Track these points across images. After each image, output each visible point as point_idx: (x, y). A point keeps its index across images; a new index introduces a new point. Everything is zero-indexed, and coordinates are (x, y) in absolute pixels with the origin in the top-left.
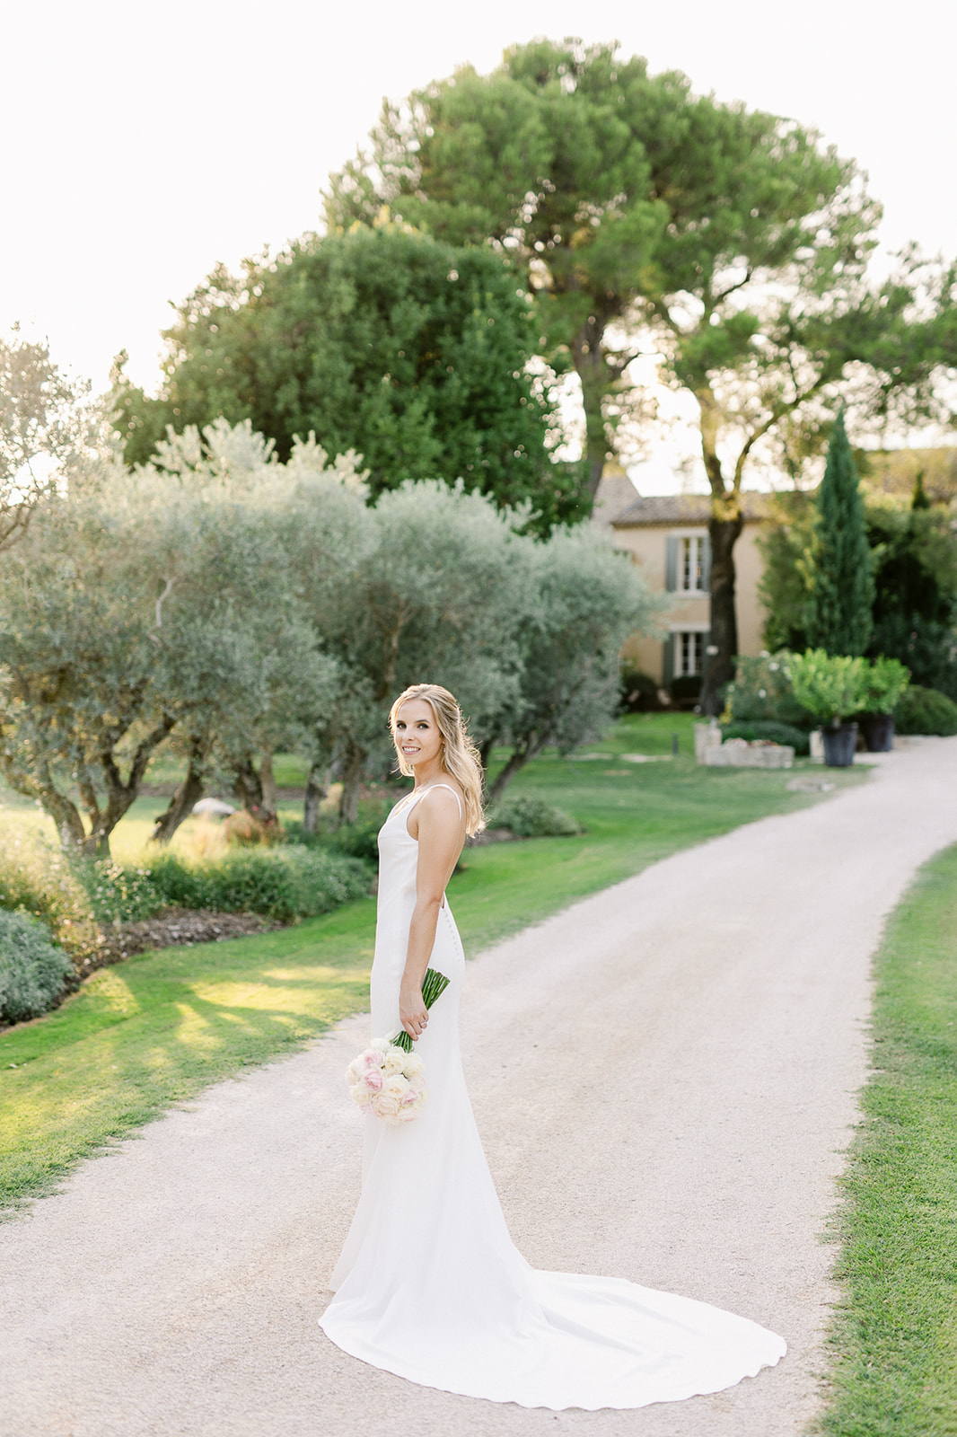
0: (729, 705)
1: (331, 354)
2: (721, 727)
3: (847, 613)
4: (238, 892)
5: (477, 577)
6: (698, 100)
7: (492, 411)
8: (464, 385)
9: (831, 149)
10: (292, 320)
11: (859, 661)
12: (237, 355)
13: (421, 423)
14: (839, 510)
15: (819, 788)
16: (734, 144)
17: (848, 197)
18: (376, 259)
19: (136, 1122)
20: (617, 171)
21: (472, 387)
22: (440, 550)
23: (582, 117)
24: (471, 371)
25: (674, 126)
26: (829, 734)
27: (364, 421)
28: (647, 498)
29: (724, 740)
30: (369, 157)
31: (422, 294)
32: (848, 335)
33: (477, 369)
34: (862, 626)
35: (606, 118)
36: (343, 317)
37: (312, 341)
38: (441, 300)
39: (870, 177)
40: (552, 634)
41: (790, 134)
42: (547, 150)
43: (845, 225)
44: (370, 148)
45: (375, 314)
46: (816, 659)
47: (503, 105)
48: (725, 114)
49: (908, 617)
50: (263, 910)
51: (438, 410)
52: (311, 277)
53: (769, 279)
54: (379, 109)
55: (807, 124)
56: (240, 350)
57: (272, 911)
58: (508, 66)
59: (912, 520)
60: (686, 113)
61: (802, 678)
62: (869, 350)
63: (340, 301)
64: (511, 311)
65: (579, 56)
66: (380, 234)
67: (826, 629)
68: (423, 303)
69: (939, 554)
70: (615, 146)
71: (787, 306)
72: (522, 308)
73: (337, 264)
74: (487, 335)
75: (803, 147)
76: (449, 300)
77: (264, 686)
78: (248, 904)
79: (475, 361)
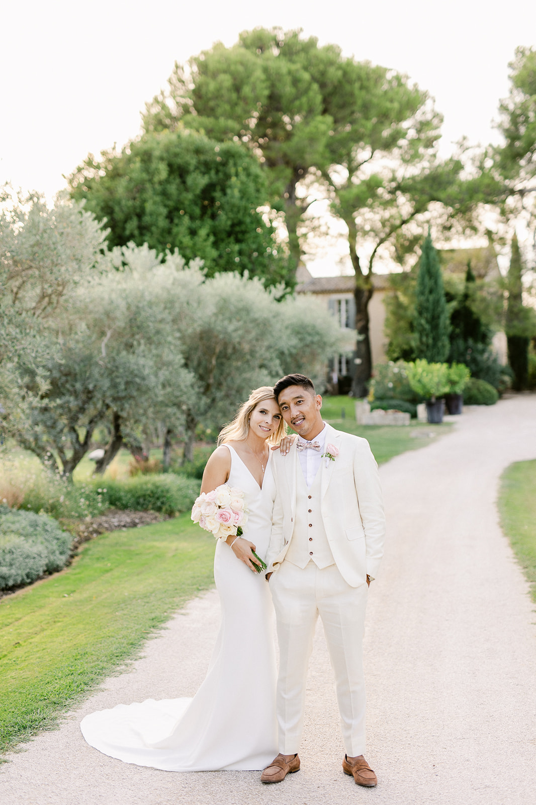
0: (372, 390)
1: (155, 203)
2: (370, 403)
3: (436, 339)
4: (145, 500)
5: (258, 325)
6: (346, 60)
7: (244, 232)
8: (228, 218)
9: (415, 85)
10: (132, 184)
11: (445, 366)
12: (102, 204)
13: (205, 240)
14: (429, 283)
15: (428, 435)
16: (366, 83)
17: (424, 112)
18: (177, 150)
19: (162, 621)
20: (304, 100)
21: (232, 219)
22: (239, 311)
23: (284, 70)
24: (232, 210)
25: (334, 74)
26: (430, 405)
27: (174, 239)
28: (316, 279)
29: (372, 409)
30: (167, 93)
31: (203, 169)
32: (431, 187)
33: (235, 210)
34: (443, 346)
35: (297, 70)
36: (160, 183)
37: (145, 196)
38: (213, 172)
39: (436, 100)
40: (291, 355)
41: (393, 77)
42: (266, 88)
43: (423, 126)
44: (168, 89)
45: (178, 180)
46: (422, 365)
47: (242, 63)
48: (360, 68)
49: (466, 340)
50: (159, 509)
51: (214, 232)
52: (143, 161)
53: (383, 157)
54: (173, 67)
55: (402, 72)
56: (104, 201)
57: (164, 509)
58: (242, 42)
59: (467, 288)
60: (340, 67)
61: (414, 376)
62: (442, 195)
63: (159, 173)
64: (252, 178)
65: (281, 37)
66: (179, 137)
67: (424, 348)
68: (204, 174)
69: (482, 306)
70: (302, 86)
71: (394, 171)
72: (257, 177)
73: (157, 153)
74: (240, 191)
75: (400, 85)
76: (217, 172)
77: (160, 387)
78: (150, 506)
79: (233, 206)
